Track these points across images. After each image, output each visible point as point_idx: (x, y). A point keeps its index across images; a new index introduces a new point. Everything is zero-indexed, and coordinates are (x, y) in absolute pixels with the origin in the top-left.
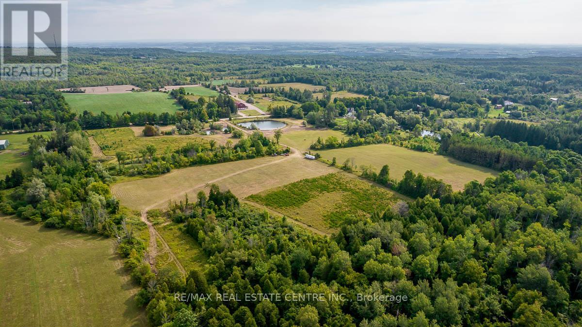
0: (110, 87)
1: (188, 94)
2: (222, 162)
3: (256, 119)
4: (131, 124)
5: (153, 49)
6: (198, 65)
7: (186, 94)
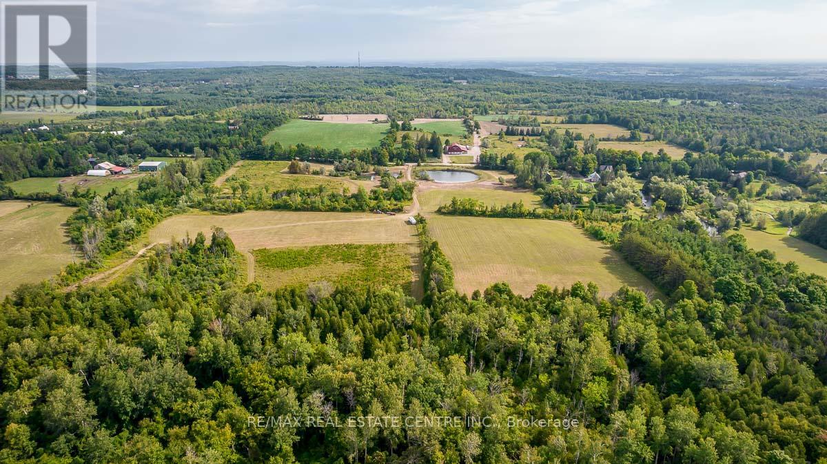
0: (351, 116)
1: (415, 129)
2: (308, 211)
3: (450, 168)
4: (298, 158)
5: (476, 71)
6: (509, 93)
7: (413, 129)
